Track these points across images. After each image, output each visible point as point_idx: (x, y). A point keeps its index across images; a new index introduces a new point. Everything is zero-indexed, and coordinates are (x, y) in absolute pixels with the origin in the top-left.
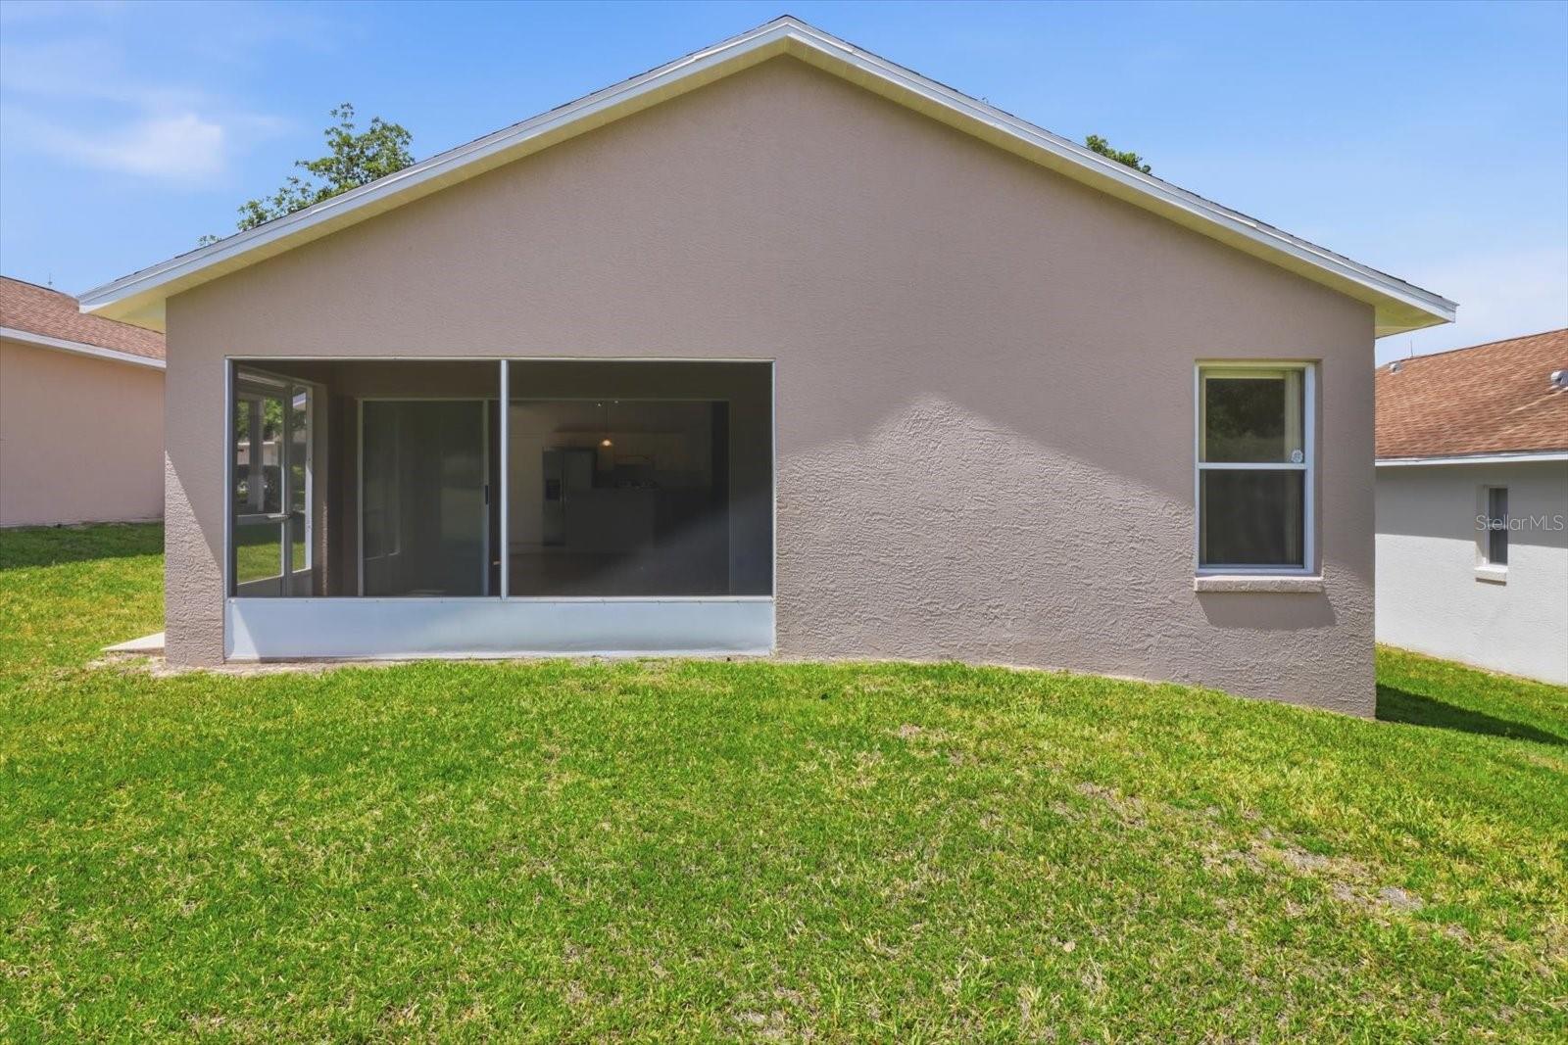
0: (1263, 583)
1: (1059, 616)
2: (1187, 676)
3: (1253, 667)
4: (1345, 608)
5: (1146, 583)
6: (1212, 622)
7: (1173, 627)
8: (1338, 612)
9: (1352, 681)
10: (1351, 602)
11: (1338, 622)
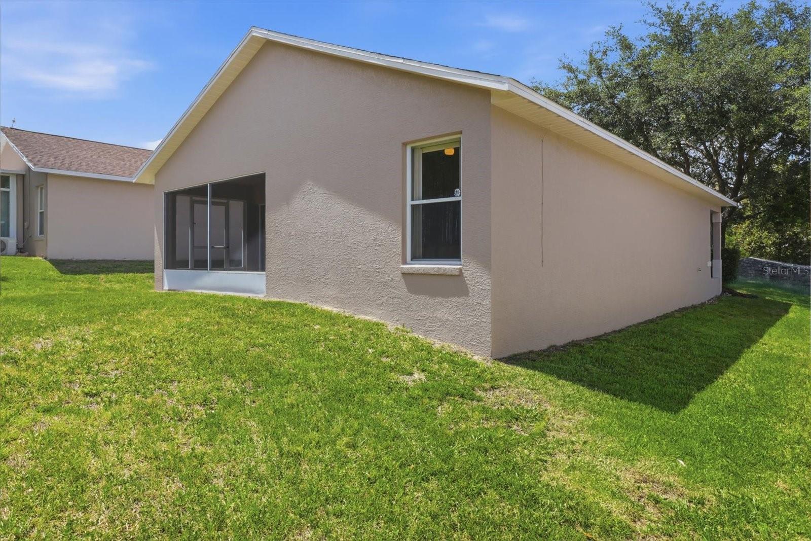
0: (429, 269)
1: (349, 284)
2: (398, 320)
3: (428, 318)
4: (474, 286)
5: (381, 268)
6: (409, 291)
7: (393, 293)
8: (470, 288)
9: (478, 332)
10: (477, 282)
11: (470, 294)
